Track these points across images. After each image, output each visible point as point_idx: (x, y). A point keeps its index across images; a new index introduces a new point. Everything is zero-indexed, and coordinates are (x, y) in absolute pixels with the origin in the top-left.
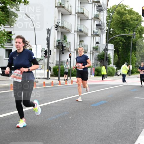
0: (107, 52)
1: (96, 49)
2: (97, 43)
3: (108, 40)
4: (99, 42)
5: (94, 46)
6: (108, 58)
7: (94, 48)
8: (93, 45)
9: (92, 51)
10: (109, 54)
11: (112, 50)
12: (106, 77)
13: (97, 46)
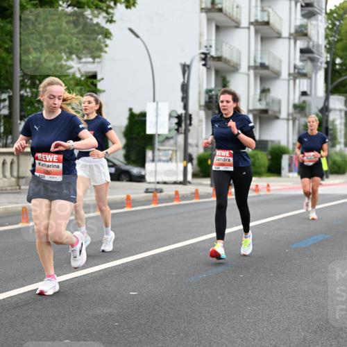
0: (327, 116)
1: (301, 108)
2: (304, 94)
3: (330, 87)
4: (309, 93)
5: (297, 101)
6: (331, 130)
7: (295, 106)
8: (294, 99)
9: (292, 114)
10: (333, 121)
11: (341, 110)
12: (327, 177)
13: (304, 102)
